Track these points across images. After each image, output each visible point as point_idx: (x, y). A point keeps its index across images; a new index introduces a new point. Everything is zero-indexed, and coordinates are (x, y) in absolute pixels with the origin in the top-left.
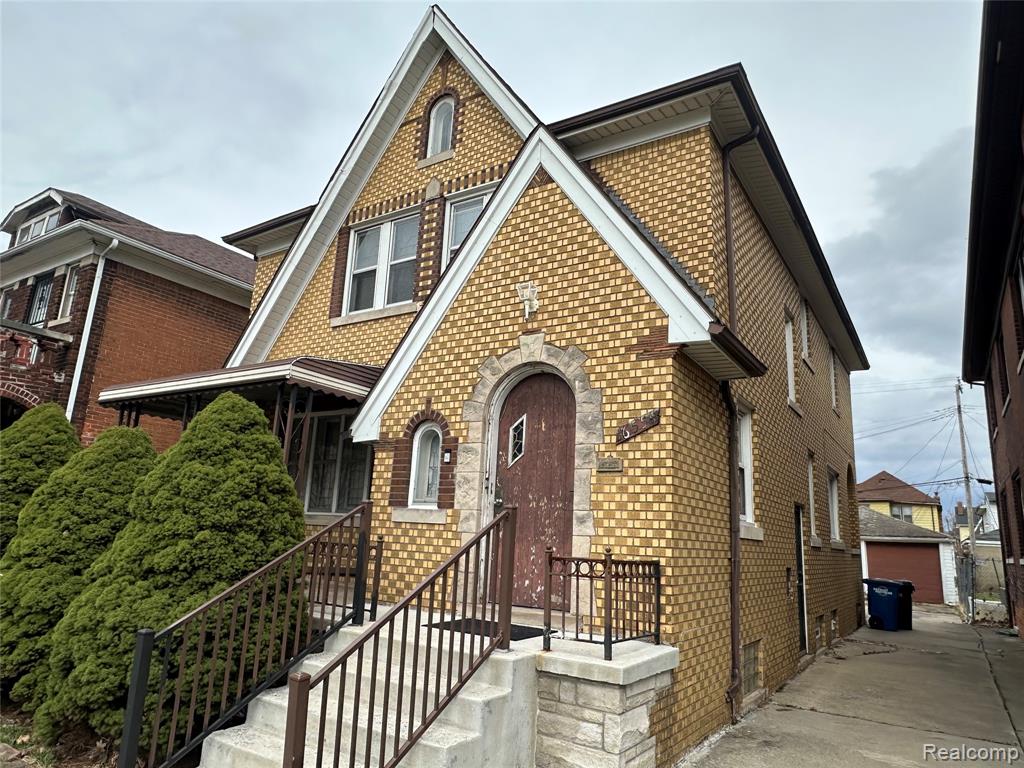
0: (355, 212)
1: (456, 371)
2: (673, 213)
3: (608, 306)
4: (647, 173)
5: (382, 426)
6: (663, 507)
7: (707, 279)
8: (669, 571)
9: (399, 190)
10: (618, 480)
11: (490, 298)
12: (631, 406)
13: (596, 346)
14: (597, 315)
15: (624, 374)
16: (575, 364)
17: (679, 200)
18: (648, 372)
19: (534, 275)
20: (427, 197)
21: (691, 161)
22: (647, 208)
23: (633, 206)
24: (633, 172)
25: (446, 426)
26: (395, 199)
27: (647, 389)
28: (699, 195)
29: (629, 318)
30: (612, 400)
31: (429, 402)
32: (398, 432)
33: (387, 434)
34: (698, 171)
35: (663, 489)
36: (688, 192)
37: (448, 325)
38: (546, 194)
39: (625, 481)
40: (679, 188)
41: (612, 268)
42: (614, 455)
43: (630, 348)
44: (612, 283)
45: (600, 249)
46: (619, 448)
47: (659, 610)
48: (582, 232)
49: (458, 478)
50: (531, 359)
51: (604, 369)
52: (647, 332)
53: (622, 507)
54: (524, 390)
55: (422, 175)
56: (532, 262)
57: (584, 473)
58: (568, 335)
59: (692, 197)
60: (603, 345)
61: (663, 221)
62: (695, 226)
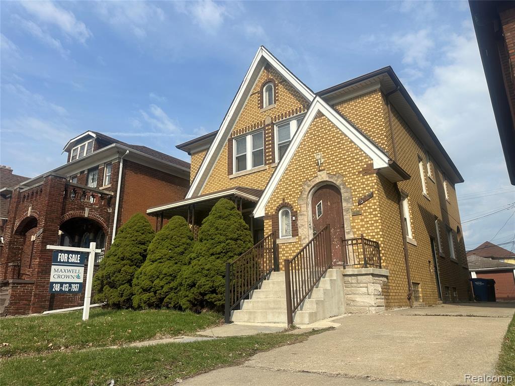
0: (234, 132)
1: (293, 187)
2: (369, 122)
3: (350, 158)
4: (357, 108)
5: (266, 211)
6: (378, 224)
7: (385, 146)
8: (382, 245)
9: (253, 121)
10: (360, 218)
11: (304, 160)
12: (362, 192)
13: (347, 173)
14: (346, 162)
15: (358, 181)
16: (340, 180)
17: (371, 117)
18: (367, 180)
19: (320, 151)
20: (266, 124)
21: (374, 102)
22: (358, 121)
23: (352, 121)
24: (351, 108)
25: (292, 207)
26: (252, 125)
27: (368, 185)
28: (378, 115)
29: (358, 162)
30: (355, 190)
31: (284, 200)
32: (272, 212)
33: (268, 213)
34: (377, 106)
35: (377, 218)
36: (374, 114)
37: (288, 171)
38: (322, 121)
39: (363, 217)
40: (370, 113)
41: (350, 145)
42: (358, 209)
43: (360, 172)
44: (351, 150)
45: (345, 138)
46: (359, 207)
47: (380, 258)
48: (337, 133)
49: (299, 225)
50: (323, 180)
51: (351, 180)
52: (365, 166)
53: (362, 226)
54: (320, 191)
55: (262, 115)
56: (319, 146)
57: (347, 216)
58: (336, 170)
59: (376, 115)
60: (350, 172)
61: (365, 126)
62: (378, 126)
